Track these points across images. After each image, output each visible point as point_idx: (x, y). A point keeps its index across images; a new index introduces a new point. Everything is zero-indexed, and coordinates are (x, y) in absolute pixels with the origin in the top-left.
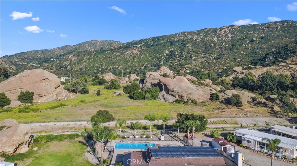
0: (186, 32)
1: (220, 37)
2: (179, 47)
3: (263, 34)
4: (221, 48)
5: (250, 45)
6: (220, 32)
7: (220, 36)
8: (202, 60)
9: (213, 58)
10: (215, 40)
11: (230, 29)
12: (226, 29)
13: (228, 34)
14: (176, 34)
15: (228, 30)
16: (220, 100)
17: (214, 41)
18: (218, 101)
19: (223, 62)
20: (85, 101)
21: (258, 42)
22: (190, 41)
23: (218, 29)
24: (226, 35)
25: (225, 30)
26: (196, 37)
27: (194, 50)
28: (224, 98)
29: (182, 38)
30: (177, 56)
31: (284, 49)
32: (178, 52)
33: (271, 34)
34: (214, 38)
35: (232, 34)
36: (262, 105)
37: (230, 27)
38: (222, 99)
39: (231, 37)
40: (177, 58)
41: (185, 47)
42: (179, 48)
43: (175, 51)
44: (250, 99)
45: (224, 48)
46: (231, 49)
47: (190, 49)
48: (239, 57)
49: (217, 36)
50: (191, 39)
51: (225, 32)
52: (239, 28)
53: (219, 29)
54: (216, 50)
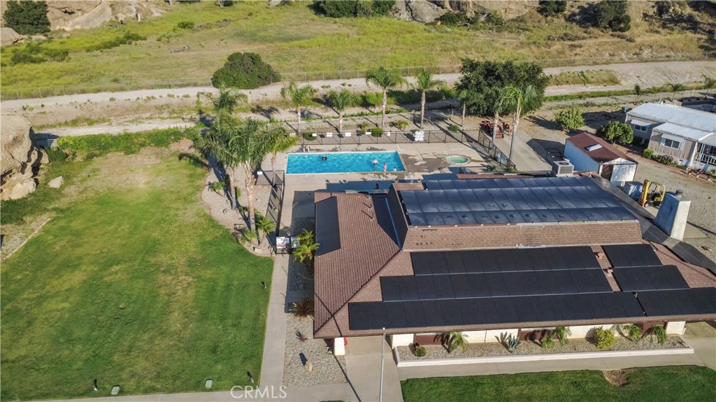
16: (566, 12)
18: (560, 15)
20: (192, 24)
28: (579, 7)
36: (684, 24)
38: (573, 9)
44: (653, 7)
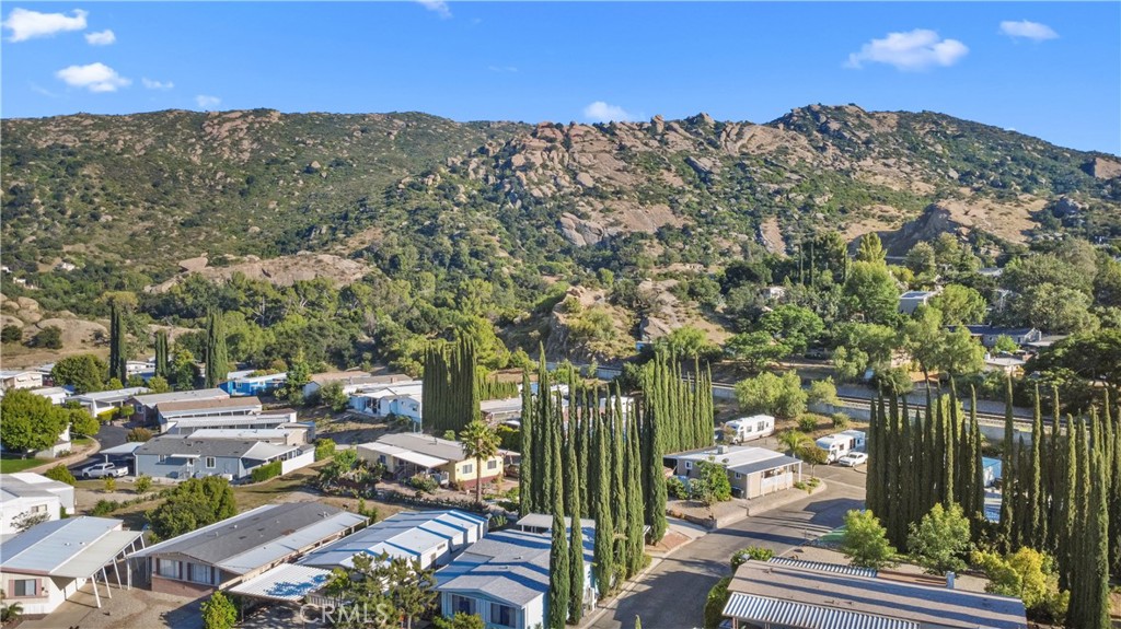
0: (87, 116)
1: (214, 149)
2: (51, 173)
3: (345, 151)
4: (211, 186)
5: (301, 182)
6: (215, 132)
7: (215, 145)
8: (135, 228)
9: (175, 222)
10: (195, 159)
11: (251, 124)
12: (239, 122)
13: (241, 139)
14: (46, 121)
15: (244, 127)
17: (190, 162)
19: (201, 238)
21: (324, 175)
22: (98, 153)
23: (212, 120)
24: (236, 144)
25: (235, 124)
26: (125, 141)
27: (110, 190)
29: (70, 141)
30: (41, 210)
32: (42, 194)
33: (367, 151)
34: (194, 149)
35: (258, 140)
37: (252, 116)
39: (251, 152)
40: (38, 216)
41: (73, 175)
42: (49, 181)
43: (32, 190)
45: (220, 187)
46: (242, 193)
47: (93, 187)
48: (257, 223)
49: (206, 142)
50: (102, 146)
51: (234, 130)
52: (281, 122)
53: (216, 117)
54: (193, 192)
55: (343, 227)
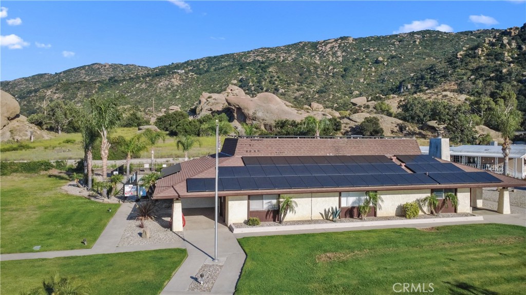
0: (265, 48)
1: (325, 57)
2: (256, 72)
3: (393, 52)
4: (326, 74)
5: (373, 68)
6: (323, 49)
7: (325, 55)
8: (296, 95)
9: (313, 91)
10: (317, 62)
11: (340, 44)
12: (334, 43)
13: (337, 51)
14: (249, 52)
15: (337, 45)
16: (342, 131)
17: (315, 63)
18: (338, 132)
19: (331, 97)
20: (74, 141)
21: (386, 63)
22: (273, 62)
23: (321, 44)
24: (334, 54)
25: (332, 44)
26: (283, 57)
27: (281, 78)
28: (350, 127)
29: (259, 58)
30: (253, 88)
31: (429, 71)
32: (253, 81)
33: (406, 51)
34: (315, 57)
35: (344, 51)
37: (340, 40)
38: (346, 129)
39: (343, 57)
40: (252, 91)
41: (265, 72)
42: (255, 75)
43: (248, 80)
44: (396, 127)
45: (331, 74)
46: (342, 76)
47: (274, 77)
48: (357, 88)
49: (320, 54)
50: (275, 59)
51: (332, 48)
52: (354, 42)
53: (323, 43)
54: (318, 77)
55: (423, 83)
